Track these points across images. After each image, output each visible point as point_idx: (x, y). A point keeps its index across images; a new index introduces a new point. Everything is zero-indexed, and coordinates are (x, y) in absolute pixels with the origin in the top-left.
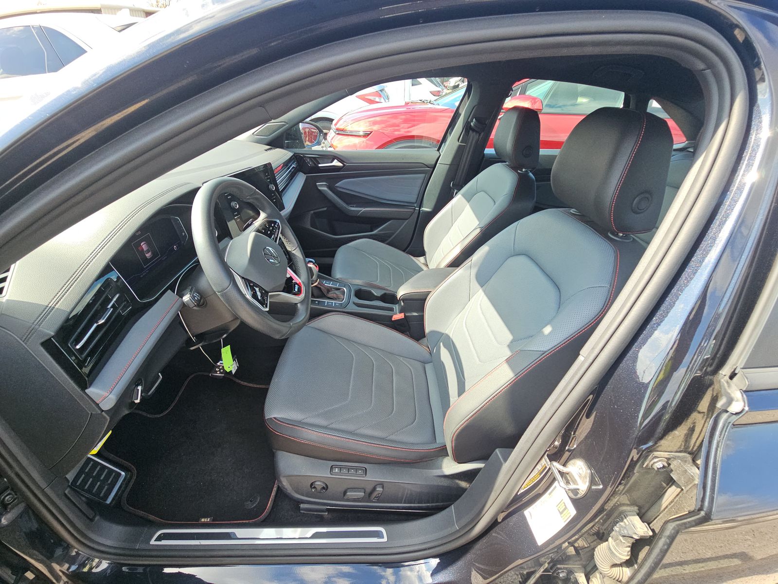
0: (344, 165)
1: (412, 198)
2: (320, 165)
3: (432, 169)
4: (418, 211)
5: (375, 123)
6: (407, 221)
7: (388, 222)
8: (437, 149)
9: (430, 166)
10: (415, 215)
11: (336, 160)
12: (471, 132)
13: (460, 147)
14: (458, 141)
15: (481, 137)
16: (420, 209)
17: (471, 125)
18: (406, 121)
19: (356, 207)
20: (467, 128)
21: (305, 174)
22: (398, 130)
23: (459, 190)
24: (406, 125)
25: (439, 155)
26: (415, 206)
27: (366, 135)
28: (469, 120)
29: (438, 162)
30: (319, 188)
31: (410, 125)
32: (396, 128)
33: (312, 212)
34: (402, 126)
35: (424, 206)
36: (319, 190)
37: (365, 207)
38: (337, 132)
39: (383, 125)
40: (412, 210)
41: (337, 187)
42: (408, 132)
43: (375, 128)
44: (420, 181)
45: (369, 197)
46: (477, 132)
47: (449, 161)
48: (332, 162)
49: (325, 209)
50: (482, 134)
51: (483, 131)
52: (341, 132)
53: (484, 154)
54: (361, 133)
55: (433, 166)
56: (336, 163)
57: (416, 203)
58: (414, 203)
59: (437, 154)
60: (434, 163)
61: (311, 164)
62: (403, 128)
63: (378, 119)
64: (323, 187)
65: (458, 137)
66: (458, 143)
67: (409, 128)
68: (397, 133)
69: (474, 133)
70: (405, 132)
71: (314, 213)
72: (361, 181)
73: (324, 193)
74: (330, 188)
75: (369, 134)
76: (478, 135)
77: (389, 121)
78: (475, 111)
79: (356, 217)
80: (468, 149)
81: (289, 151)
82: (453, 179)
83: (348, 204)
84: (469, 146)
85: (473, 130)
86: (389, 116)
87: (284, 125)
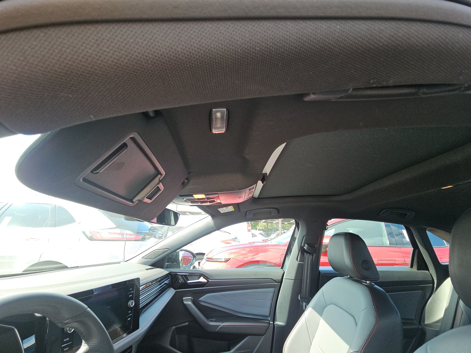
0: (208, 281)
1: (266, 311)
2: (188, 282)
3: (280, 284)
4: (272, 325)
5: (231, 253)
6: (264, 337)
7: (245, 338)
8: (281, 267)
9: (277, 281)
10: (271, 330)
11: (202, 277)
12: (305, 254)
13: (299, 265)
14: (297, 260)
15: (314, 257)
16: (274, 323)
17: (304, 249)
18: (250, 252)
19: (215, 321)
20: (302, 250)
21: (175, 290)
22: (247, 257)
23: (308, 303)
24: (251, 254)
25: (283, 272)
26: (269, 319)
27: (227, 261)
28: (302, 245)
29: (284, 277)
30: (185, 302)
31: (253, 254)
32: (245, 256)
33: (174, 327)
34: (248, 254)
35: (277, 319)
36: (184, 305)
37: (223, 321)
38: (207, 260)
39: (236, 255)
40: (267, 325)
41: (199, 301)
42: (253, 258)
43: (232, 256)
44: (271, 295)
45: (227, 311)
46: (310, 253)
47: (293, 276)
48: (198, 279)
49: (187, 324)
50: (314, 255)
51: (315, 253)
52: (210, 260)
53: (319, 270)
54: (223, 260)
55: (280, 282)
56: (202, 280)
57: (269, 316)
58: (267, 316)
59: (281, 271)
60: (280, 278)
61: (181, 280)
62: (249, 256)
63: (234, 251)
64: (188, 301)
65: (296, 258)
66: (297, 263)
67: (253, 256)
68: (246, 259)
69: (308, 255)
70: (251, 258)
71: (176, 328)
72: (222, 295)
73: (188, 307)
74: (194, 302)
75: (228, 260)
76: (311, 256)
77: (241, 252)
78: (305, 239)
79: (215, 332)
80: (306, 266)
81: (166, 270)
82: (300, 292)
83: (207, 318)
84: (306, 264)
85: (307, 252)
86: (240, 249)
87: (167, 251)
